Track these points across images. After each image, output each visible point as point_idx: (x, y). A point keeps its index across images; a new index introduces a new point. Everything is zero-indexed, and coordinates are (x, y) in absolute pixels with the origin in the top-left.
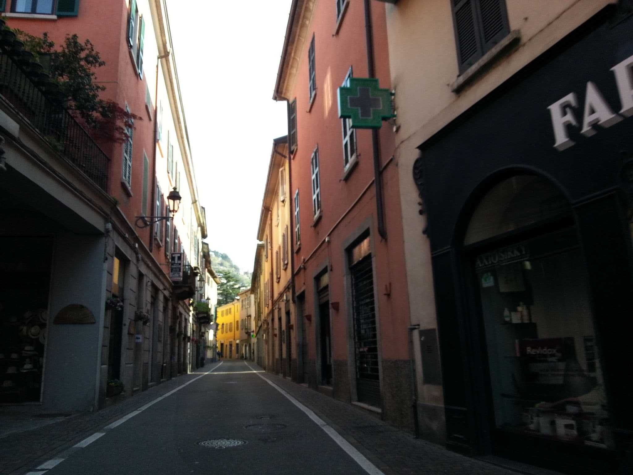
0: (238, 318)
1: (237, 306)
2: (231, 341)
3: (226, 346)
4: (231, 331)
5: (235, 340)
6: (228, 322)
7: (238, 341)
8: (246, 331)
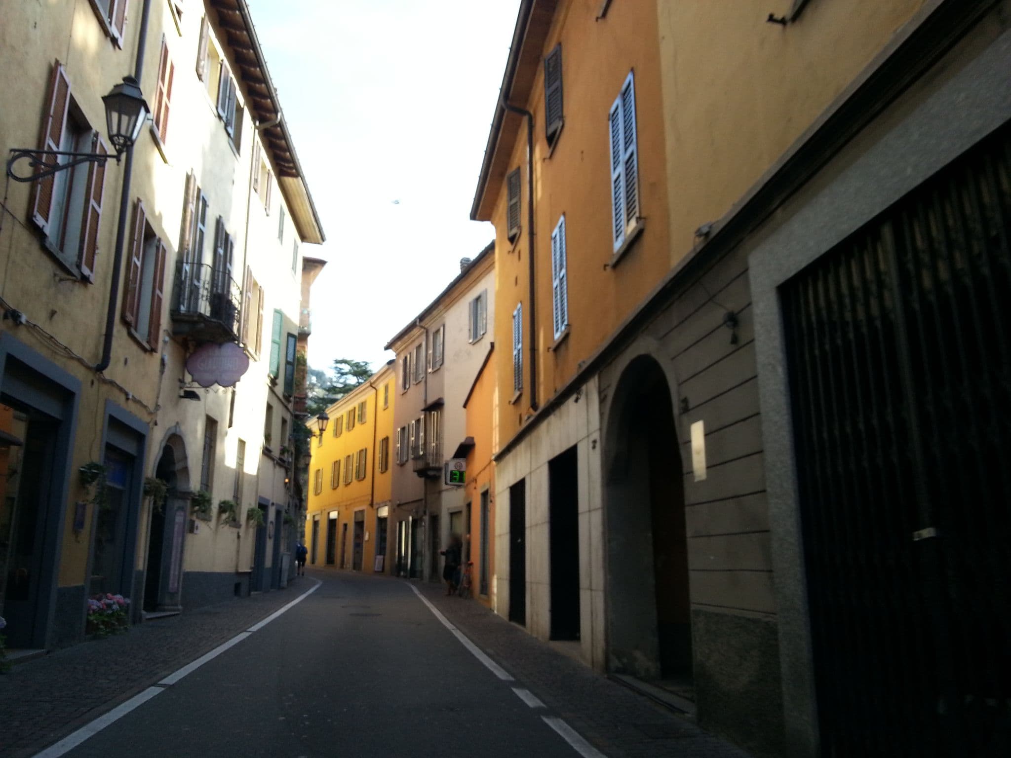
0: (387, 426)
1: (386, 388)
2: (362, 512)
3: (345, 525)
4: (360, 477)
5: (375, 507)
6: (354, 451)
7: (384, 512)
8: (420, 465)
